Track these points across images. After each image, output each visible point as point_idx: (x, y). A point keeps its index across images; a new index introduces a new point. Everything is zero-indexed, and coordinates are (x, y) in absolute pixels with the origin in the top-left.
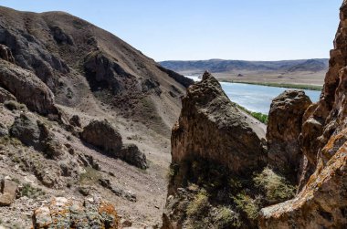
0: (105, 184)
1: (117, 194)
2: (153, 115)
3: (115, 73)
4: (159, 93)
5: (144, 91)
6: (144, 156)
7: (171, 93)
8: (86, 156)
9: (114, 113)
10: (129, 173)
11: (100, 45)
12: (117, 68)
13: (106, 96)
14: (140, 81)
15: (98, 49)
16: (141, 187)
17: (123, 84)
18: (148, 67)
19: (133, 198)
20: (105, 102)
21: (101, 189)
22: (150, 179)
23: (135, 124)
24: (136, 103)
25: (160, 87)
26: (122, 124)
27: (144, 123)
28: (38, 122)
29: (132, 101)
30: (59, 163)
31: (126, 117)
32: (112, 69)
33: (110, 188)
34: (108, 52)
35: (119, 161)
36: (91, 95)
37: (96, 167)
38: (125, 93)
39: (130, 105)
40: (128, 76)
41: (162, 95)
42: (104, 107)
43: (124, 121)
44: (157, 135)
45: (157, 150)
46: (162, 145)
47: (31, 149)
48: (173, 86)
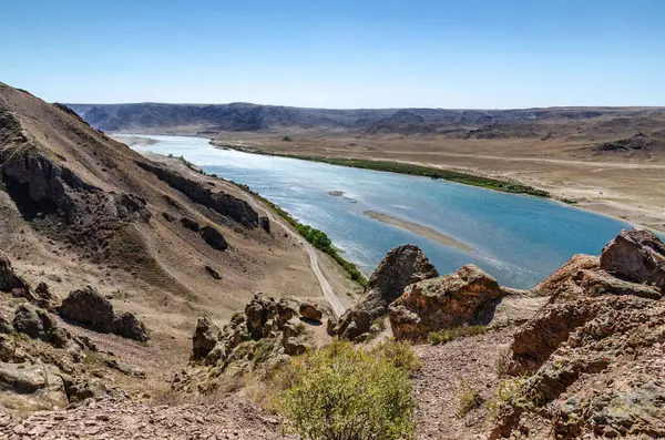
0: (112, 365)
1: (126, 373)
2: (141, 255)
3: (65, 186)
4: (146, 219)
5: (121, 216)
6: (142, 325)
7: (165, 216)
8: (81, 338)
9: (75, 256)
10: (128, 348)
11: (27, 128)
12: (68, 176)
13: (54, 228)
14: (111, 198)
15: (25, 140)
16: (144, 363)
17: (81, 204)
18: (121, 165)
19: (142, 376)
20: (54, 237)
21: (109, 371)
22: (154, 353)
23: (114, 272)
24: (110, 236)
25: (148, 205)
26: (92, 274)
27: (128, 270)
28: (38, 312)
29: (102, 234)
30: (68, 350)
31: (96, 261)
32: (59, 179)
33: (118, 369)
34: (45, 143)
35: (113, 336)
36: (26, 227)
37: (93, 348)
38: (89, 220)
39: (101, 241)
40: (90, 188)
41: (151, 220)
42: (55, 247)
43: (94, 268)
44: (151, 288)
45: (153, 310)
46: (160, 303)
47: (39, 340)
48: (167, 198)
